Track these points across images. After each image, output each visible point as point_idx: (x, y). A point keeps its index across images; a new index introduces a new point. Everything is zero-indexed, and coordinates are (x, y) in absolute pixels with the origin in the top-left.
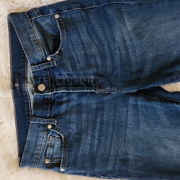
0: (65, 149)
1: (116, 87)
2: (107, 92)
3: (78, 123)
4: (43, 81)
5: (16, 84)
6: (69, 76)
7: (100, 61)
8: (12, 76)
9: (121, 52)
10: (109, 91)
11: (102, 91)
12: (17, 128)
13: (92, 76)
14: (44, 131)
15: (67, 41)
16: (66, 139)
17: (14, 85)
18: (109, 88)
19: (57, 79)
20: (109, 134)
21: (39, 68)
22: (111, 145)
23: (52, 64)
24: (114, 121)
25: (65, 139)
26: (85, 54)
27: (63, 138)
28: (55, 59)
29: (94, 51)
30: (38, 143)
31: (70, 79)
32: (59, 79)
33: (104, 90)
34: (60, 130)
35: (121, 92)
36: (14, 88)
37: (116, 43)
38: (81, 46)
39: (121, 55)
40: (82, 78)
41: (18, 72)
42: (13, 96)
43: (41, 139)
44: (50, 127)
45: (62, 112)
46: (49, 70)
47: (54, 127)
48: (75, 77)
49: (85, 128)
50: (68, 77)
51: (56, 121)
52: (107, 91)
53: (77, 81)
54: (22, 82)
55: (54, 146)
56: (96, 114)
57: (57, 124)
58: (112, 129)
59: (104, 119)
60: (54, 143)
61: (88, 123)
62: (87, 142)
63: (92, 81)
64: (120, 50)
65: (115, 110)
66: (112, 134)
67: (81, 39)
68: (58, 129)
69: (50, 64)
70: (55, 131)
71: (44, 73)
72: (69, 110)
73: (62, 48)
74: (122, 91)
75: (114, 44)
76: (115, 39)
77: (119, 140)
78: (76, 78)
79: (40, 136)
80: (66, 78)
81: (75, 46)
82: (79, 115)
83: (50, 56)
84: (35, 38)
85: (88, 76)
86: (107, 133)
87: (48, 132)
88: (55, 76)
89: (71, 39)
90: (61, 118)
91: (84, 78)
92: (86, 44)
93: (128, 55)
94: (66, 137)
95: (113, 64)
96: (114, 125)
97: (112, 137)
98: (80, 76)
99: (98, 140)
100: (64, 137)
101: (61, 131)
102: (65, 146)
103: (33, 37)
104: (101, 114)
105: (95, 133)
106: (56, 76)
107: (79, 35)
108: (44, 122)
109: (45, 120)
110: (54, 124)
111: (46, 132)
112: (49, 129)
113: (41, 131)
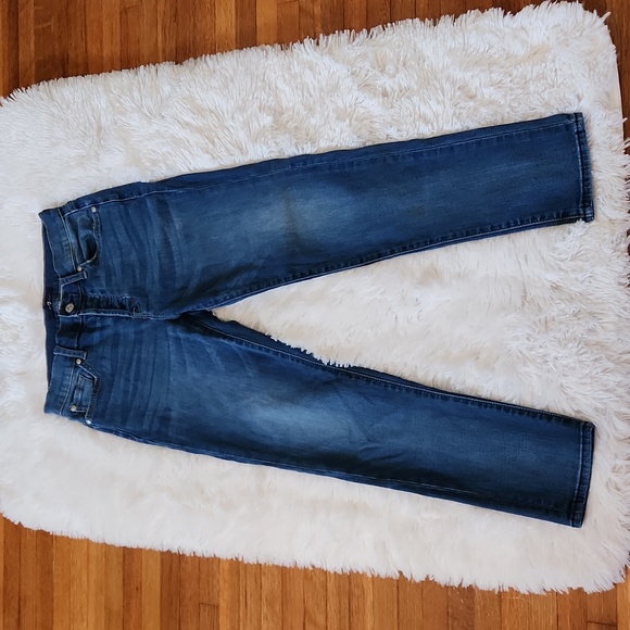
4: (72, 300)
6: (102, 293)
14: (70, 366)
16: (99, 381)
17: (46, 303)
19: (89, 296)
20: (147, 378)
21: (67, 281)
23: (81, 276)
26: (122, 262)
28: (86, 270)
29: (133, 259)
30: (64, 383)
31: (104, 297)
32: (91, 297)
33: (141, 314)
36: (45, 307)
38: (118, 251)
43: (68, 377)
44: (79, 362)
45: (94, 342)
46: (80, 285)
47: (83, 363)
48: (109, 294)
50: (102, 295)
53: (112, 300)
54: (55, 299)
55: (84, 389)
56: (134, 348)
58: (151, 371)
59: (142, 356)
60: (84, 385)
62: (120, 387)
64: (159, 258)
65: (156, 344)
66: (152, 378)
67: (118, 243)
68: (88, 367)
69: (79, 276)
70: (85, 369)
71: (74, 288)
73: (98, 256)
78: (111, 297)
79: (65, 373)
80: (100, 297)
81: (112, 253)
83: (81, 265)
88: (86, 292)
90: (91, 351)
92: (125, 248)
99: (134, 385)
101: (90, 369)
103: (66, 241)
104: (139, 348)
105: (130, 375)
106: (88, 293)
107: (116, 238)
108: (70, 354)
109: (71, 351)
110: (84, 358)
111: (73, 368)
112: (77, 364)
113: (67, 367)
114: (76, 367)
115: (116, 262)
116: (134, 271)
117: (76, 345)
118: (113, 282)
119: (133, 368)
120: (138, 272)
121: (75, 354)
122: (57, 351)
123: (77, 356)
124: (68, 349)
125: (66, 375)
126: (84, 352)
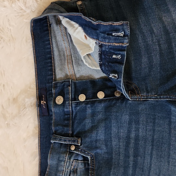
0: (92, 172)
1: (155, 92)
2: (142, 99)
3: (107, 141)
5: (42, 102)
8: (38, 92)
9: (161, 46)
10: (145, 97)
11: (136, 97)
12: (40, 152)
14: (65, 152)
17: (40, 102)
18: (145, 94)
20: (147, 153)
22: (150, 167)
24: (153, 136)
25: (92, 160)
33: (138, 96)
34: (85, 151)
35: (160, 98)
36: (39, 105)
37: (154, 36)
39: (161, 50)
42: (39, 115)
43: (63, 163)
44: (73, 148)
45: (86, 129)
47: (78, 148)
49: (116, 146)
51: (80, 141)
52: (143, 97)
54: (50, 99)
56: (129, 128)
57: (81, 145)
58: (151, 147)
59: (140, 135)
61: (119, 140)
62: (119, 164)
64: (159, 45)
65: (154, 123)
66: (151, 153)
68: (83, 151)
70: (80, 153)
72: (95, 126)
74: (162, 97)
75: (152, 37)
76: (153, 31)
77: (161, 161)
79: (61, 159)
86: (145, 152)
87: (71, 155)
90: (86, 137)
93: (172, 50)
94: (93, 157)
96: (153, 141)
97: (151, 157)
99: (134, 161)
100: (91, 158)
101: (86, 153)
102: (92, 168)
104: (135, 128)
105: (129, 152)
108: (65, 141)
109: (67, 139)
110: (78, 144)
111: (68, 154)
112: (72, 150)
113: (62, 153)
114: (71, 153)
117: (70, 132)
119: (132, 145)
121: (69, 141)
122: (53, 139)
123: (72, 143)
124: (64, 137)
125: (61, 161)
126: (78, 139)
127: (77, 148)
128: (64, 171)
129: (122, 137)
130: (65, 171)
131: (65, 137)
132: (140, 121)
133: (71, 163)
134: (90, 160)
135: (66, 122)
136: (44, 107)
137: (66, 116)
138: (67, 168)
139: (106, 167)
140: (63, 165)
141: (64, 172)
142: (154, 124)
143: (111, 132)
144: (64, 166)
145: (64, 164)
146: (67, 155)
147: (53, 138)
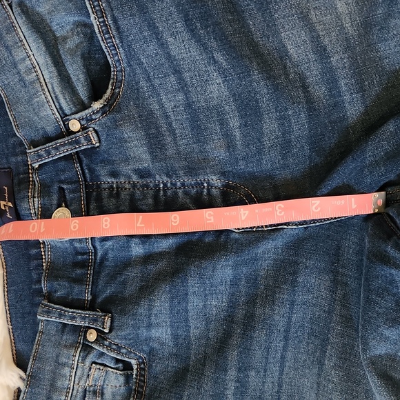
2: (266, 227)
3: (177, 326)
4: (65, 197)
5: (2, 203)
6: (142, 177)
7: (237, 124)
13: (214, 178)
14: (73, 345)
15: (130, 66)
16: (144, 369)
19: (106, 186)
20: (272, 360)
21: (48, 153)
23: (83, 141)
25: (141, 369)
26: (189, 105)
27: (135, 367)
28: (93, 126)
29: (215, 95)
30: (59, 384)
31: (147, 186)
32: (112, 187)
34: (119, 348)
38: (173, 78)
40: (183, 184)
41: (6, 166)
43: (67, 369)
44: (92, 336)
46: (81, 162)
47: (104, 339)
48: (160, 179)
50: (140, 181)
53: (169, 192)
54: (22, 195)
55: (105, 391)
57: (111, 331)
58: (282, 344)
59: (257, 313)
60: (104, 382)
61: (206, 325)
63: (214, 191)
66: (282, 358)
67: (169, 57)
69: (78, 142)
71: (64, 171)
73: (117, 91)
78: (165, 185)
79: (63, 360)
80: (134, 185)
81: (157, 82)
82: (179, 303)
83: (77, 116)
84: (28, 62)
85: (201, 177)
87: (86, 353)
88: (98, 177)
89: (139, 59)
90: (123, 312)
91: (189, 181)
92: (190, 70)
94: (143, 363)
95: (283, 134)
96: (287, 330)
98: (178, 176)
100: (139, 364)
101: (124, 351)
102: (138, 391)
103: (24, 59)
106: (103, 179)
107: (162, 45)
108: (73, 318)
109: (77, 313)
110: (104, 328)
111: (80, 349)
112: (89, 342)
113: (66, 346)
114: (87, 348)
115: (169, 102)
116: (223, 123)
117: (89, 297)
118: (171, 151)
120: (234, 123)
121: (84, 318)
122: (43, 313)
123: (89, 323)
124: (70, 308)
125: (64, 365)
126: (105, 316)
127: (101, 336)
128: (72, 388)
129: (214, 318)
130: (73, 390)
131: (72, 310)
132: (259, 279)
133: (86, 371)
134: (137, 369)
135: (79, 271)
136: (8, 216)
137: (80, 257)
138: (76, 382)
139: (171, 392)
140: (68, 374)
141: (71, 391)
142: (295, 286)
143: (186, 307)
144: (71, 376)
145: (71, 372)
146: (78, 352)
147: (43, 311)
